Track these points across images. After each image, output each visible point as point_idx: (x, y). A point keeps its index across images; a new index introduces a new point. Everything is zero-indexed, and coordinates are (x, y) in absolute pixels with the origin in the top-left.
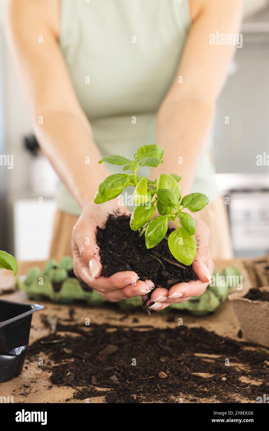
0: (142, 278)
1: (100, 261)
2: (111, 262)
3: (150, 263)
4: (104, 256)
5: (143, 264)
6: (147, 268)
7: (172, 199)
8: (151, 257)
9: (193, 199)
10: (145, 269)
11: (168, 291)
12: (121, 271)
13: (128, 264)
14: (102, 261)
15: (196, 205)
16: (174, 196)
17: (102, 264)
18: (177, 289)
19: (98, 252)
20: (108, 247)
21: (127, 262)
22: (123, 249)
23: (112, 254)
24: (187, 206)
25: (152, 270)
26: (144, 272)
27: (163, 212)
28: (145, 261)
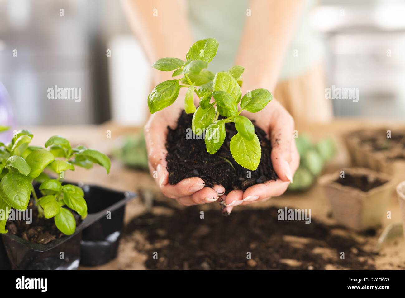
0: (209, 184)
1: (166, 168)
2: (177, 168)
3: (219, 166)
4: (171, 161)
5: (211, 169)
6: (215, 172)
7: (226, 102)
8: (221, 159)
9: (253, 99)
10: (213, 173)
11: (243, 193)
12: (188, 178)
13: (196, 170)
14: (168, 167)
15: (255, 105)
16: (228, 100)
17: (168, 170)
18: (251, 192)
19: (165, 157)
20: (176, 152)
21: (194, 168)
22: (192, 153)
23: (180, 159)
24: (246, 107)
25: (221, 173)
26: (212, 177)
27: (224, 113)
28: (213, 164)
